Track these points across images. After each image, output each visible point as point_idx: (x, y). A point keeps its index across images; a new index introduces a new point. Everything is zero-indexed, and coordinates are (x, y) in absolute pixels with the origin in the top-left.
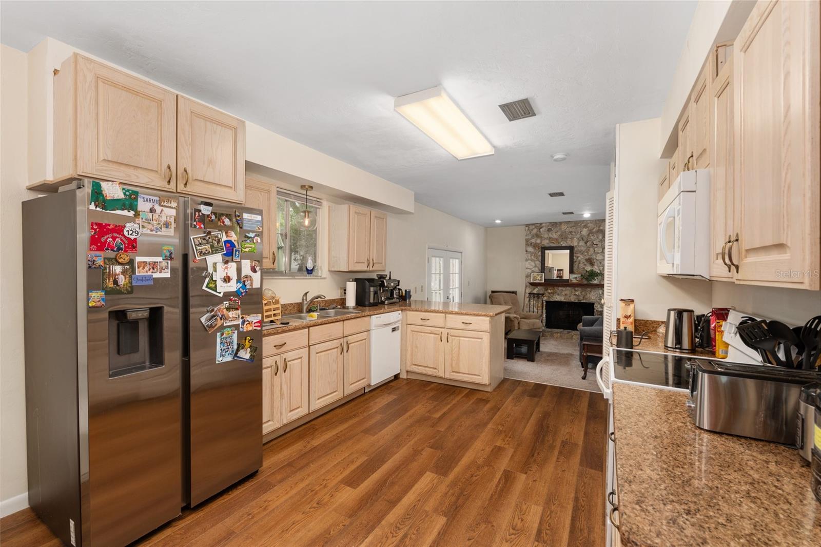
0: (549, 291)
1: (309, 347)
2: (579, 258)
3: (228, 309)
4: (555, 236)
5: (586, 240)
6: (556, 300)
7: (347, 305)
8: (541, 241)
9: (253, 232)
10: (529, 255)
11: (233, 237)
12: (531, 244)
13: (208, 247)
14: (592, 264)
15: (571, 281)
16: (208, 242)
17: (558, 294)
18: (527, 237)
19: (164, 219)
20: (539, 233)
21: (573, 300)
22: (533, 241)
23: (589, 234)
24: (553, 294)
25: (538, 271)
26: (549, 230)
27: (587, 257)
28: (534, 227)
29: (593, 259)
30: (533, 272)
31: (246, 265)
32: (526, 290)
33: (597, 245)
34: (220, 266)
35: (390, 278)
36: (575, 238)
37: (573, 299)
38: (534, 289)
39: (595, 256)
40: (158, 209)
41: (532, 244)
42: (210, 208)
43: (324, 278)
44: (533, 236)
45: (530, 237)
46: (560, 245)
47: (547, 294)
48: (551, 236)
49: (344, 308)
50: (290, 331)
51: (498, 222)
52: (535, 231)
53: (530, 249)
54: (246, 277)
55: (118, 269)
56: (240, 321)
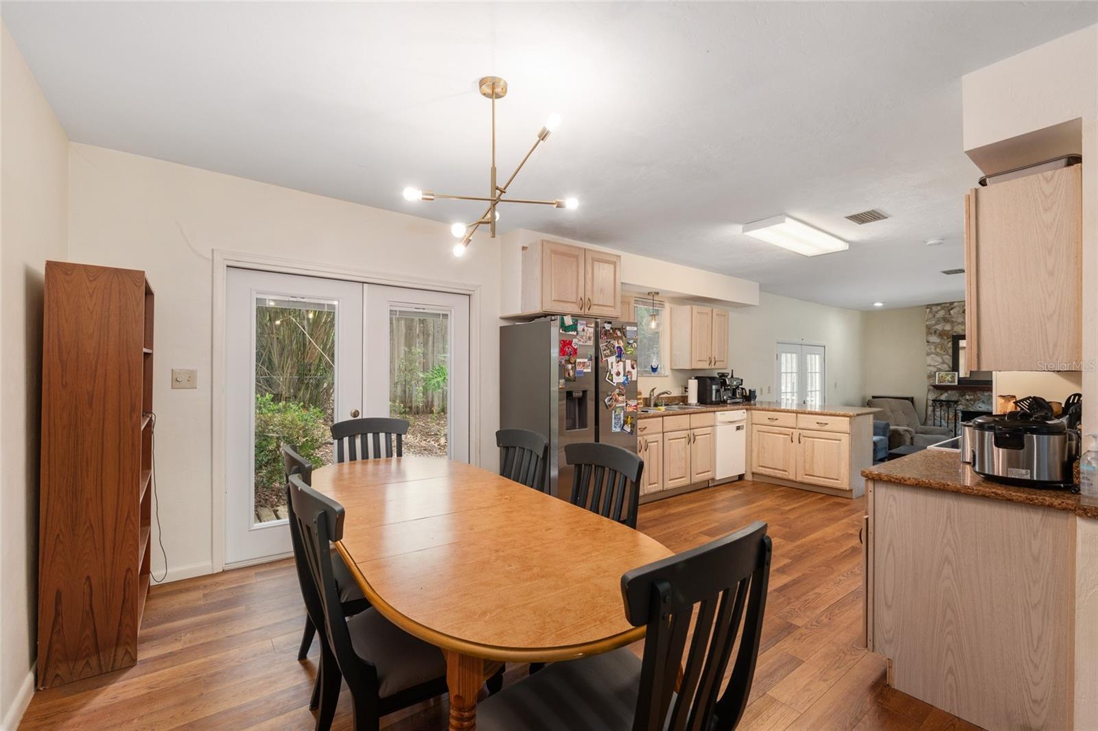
0: (967, 397)
1: (663, 433)
3: (619, 395)
7: (689, 402)
8: (953, 327)
9: (632, 339)
10: (933, 347)
11: (622, 344)
12: (935, 332)
13: (608, 351)
16: (609, 348)
18: (928, 323)
19: (588, 335)
20: (948, 316)
22: (939, 327)
24: (974, 402)
25: (948, 369)
28: (939, 308)
30: (939, 370)
31: (628, 363)
32: (928, 395)
34: (614, 364)
35: (732, 377)
38: (941, 394)
40: (586, 328)
41: (937, 332)
42: (610, 325)
43: (667, 376)
44: (939, 321)
45: (934, 322)
47: (964, 402)
49: (686, 405)
50: (649, 417)
51: (878, 305)
52: (942, 313)
53: (934, 339)
54: (628, 372)
55: (570, 366)
56: (624, 404)
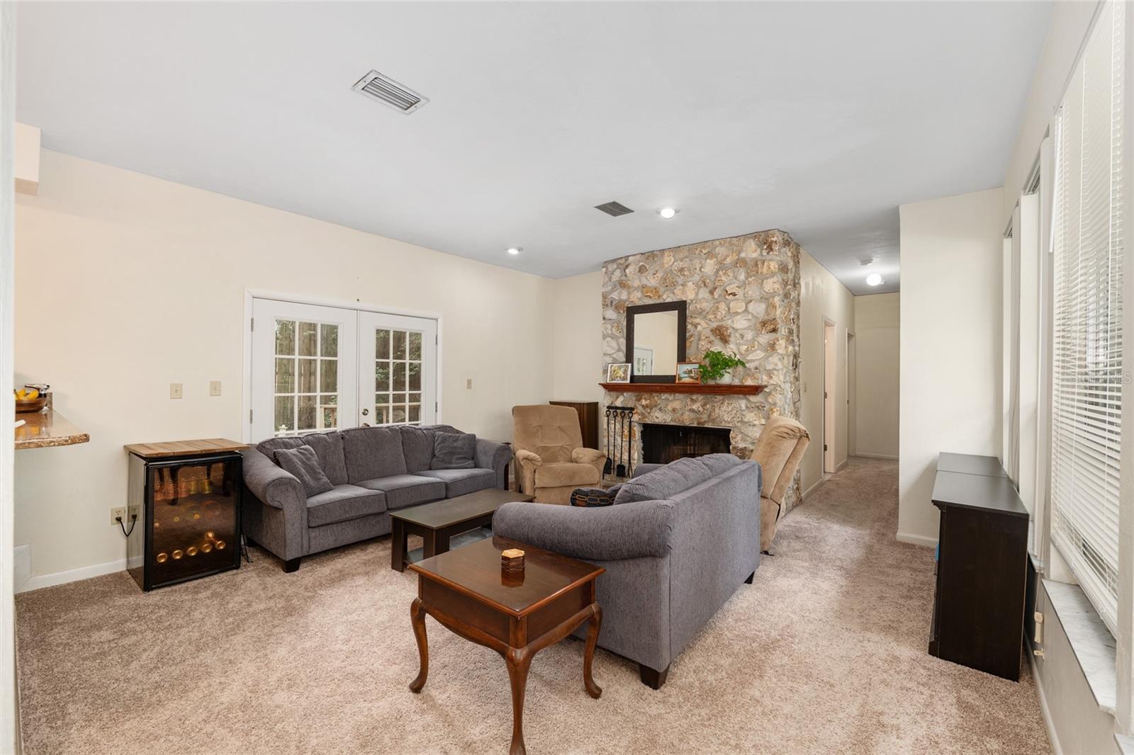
0: (644, 402)
2: (699, 328)
4: (652, 282)
5: (711, 286)
6: (657, 421)
8: (629, 294)
10: (609, 326)
12: (612, 302)
14: (725, 340)
15: (680, 379)
17: (660, 410)
18: (604, 290)
20: (624, 278)
21: (687, 423)
22: (615, 295)
23: (717, 272)
24: (651, 409)
25: (621, 359)
26: (642, 270)
27: (715, 325)
28: (615, 266)
29: (727, 329)
30: (615, 361)
32: (602, 400)
33: (734, 294)
36: (691, 283)
37: (688, 420)
38: (615, 397)
39: (729, 322)
41: (614, 303)
44: (615, 286)
45: (610, 288)
46: (662, 301)
47: (640, 409)
48: (645, 282)
52: (617, 274)
53: (611, 314)
